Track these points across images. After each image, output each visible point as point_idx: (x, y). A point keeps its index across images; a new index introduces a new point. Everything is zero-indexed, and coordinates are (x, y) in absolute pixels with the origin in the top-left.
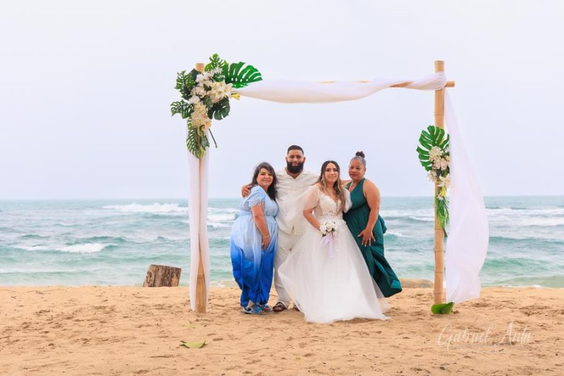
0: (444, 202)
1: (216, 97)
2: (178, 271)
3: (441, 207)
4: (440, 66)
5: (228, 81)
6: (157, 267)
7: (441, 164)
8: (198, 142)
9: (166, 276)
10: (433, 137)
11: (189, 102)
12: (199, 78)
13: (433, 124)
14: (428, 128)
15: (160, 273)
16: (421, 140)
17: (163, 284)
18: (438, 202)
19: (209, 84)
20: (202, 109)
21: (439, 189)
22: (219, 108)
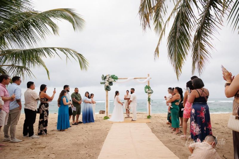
0: (150, 98)
1: (110, 81)
2: (105, 111)
3: (149, 100)
4: (149, 75)
5: (112, 78)
6: (101, 111)
7: (149, 92)
8: (107, 89)
9: (103, 112)
10: (147, 87)
11: (105, 81)
12: (107, 77)
13: (147, 85)
14: (146, 86)
15: (102, 112)
16: (145, 88)
17: (102, 113)
18: (148, 98)
19: (109, 78)
20: (108, 82)
21: (149, 96)
22: (111, 83)
